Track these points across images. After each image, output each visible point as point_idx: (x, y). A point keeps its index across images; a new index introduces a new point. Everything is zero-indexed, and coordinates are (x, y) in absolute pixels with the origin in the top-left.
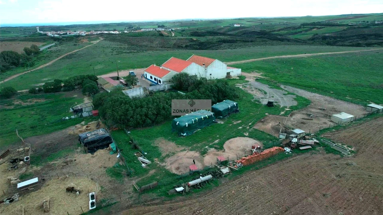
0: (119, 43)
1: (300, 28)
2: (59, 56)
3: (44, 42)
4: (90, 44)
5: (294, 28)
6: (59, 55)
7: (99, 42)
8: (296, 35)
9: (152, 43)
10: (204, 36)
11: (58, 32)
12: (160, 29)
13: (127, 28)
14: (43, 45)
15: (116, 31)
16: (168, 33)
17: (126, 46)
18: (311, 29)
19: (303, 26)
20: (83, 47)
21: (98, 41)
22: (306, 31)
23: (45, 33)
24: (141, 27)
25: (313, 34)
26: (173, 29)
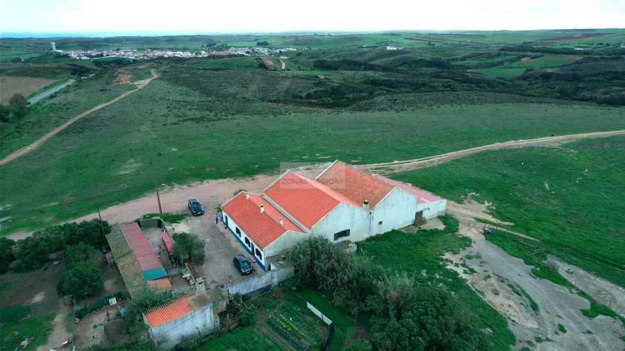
0: (185, 89)
1: (499, 55)
2: (62, 121)
3: (53, 77)
4: (131, 90)
5: (490, 56)
6: (63, 118)
7: (150, 83)
8: (493, 69)
9: (245, 89)
10: (336, 69)
11: (89, 52)
12: (261, 50)
13: (205, 45)
14: (45, 88)
15: (187, 52)
16: (274, 63)
17: (196, 97)
18: (519, 58)
19: (503, 52)
20: (115, 97)
21: (147, 81)
22: (511, 61)
23: (66, 52)
24: (229, 45)
25: (525, 69)
26: (282, 50)
